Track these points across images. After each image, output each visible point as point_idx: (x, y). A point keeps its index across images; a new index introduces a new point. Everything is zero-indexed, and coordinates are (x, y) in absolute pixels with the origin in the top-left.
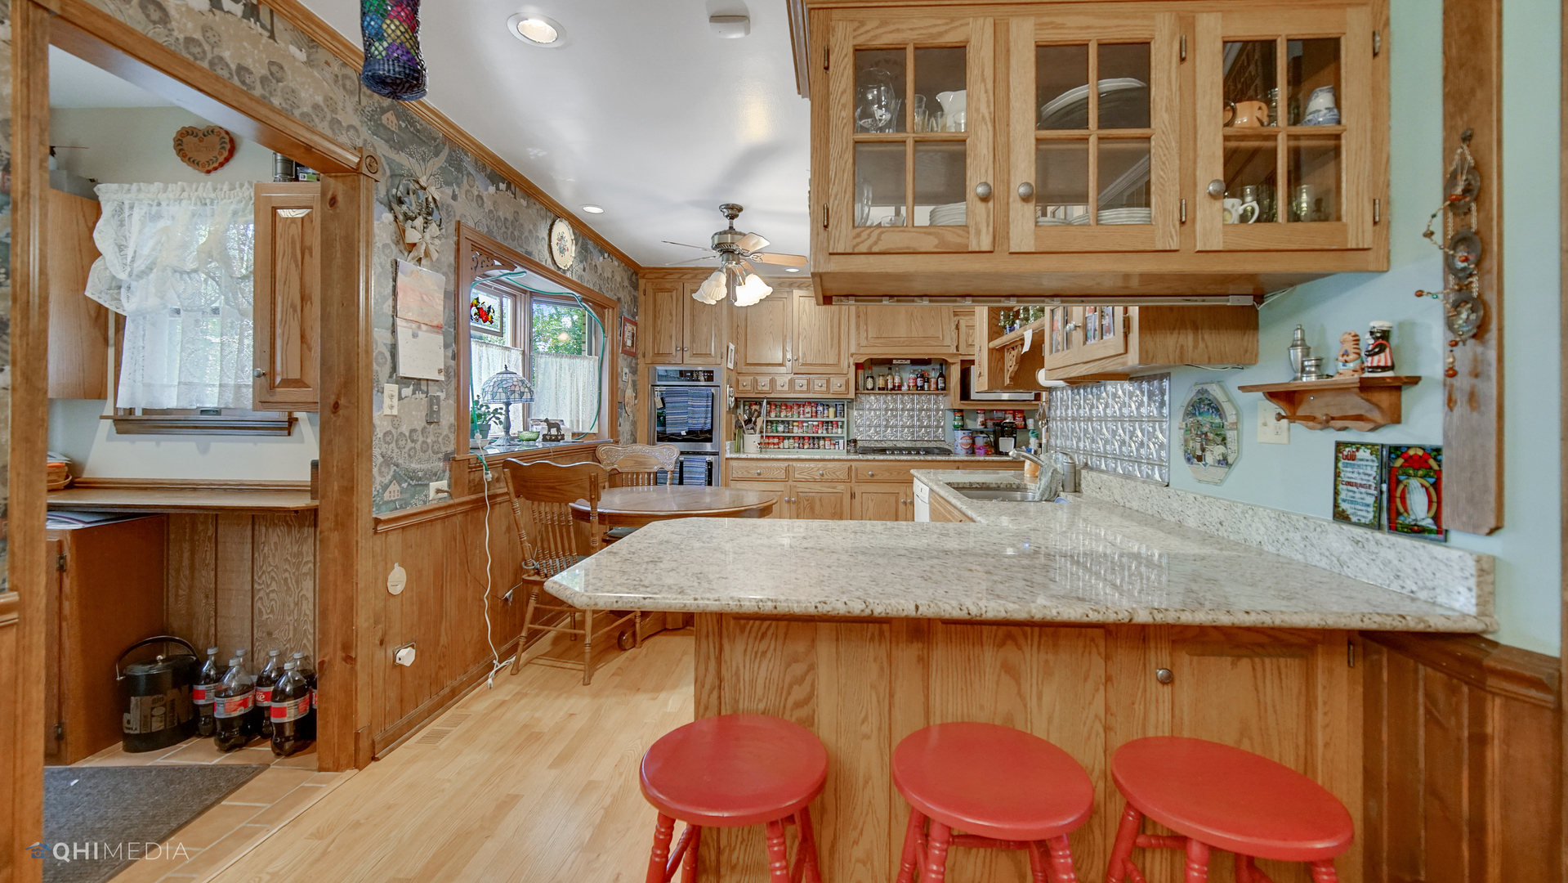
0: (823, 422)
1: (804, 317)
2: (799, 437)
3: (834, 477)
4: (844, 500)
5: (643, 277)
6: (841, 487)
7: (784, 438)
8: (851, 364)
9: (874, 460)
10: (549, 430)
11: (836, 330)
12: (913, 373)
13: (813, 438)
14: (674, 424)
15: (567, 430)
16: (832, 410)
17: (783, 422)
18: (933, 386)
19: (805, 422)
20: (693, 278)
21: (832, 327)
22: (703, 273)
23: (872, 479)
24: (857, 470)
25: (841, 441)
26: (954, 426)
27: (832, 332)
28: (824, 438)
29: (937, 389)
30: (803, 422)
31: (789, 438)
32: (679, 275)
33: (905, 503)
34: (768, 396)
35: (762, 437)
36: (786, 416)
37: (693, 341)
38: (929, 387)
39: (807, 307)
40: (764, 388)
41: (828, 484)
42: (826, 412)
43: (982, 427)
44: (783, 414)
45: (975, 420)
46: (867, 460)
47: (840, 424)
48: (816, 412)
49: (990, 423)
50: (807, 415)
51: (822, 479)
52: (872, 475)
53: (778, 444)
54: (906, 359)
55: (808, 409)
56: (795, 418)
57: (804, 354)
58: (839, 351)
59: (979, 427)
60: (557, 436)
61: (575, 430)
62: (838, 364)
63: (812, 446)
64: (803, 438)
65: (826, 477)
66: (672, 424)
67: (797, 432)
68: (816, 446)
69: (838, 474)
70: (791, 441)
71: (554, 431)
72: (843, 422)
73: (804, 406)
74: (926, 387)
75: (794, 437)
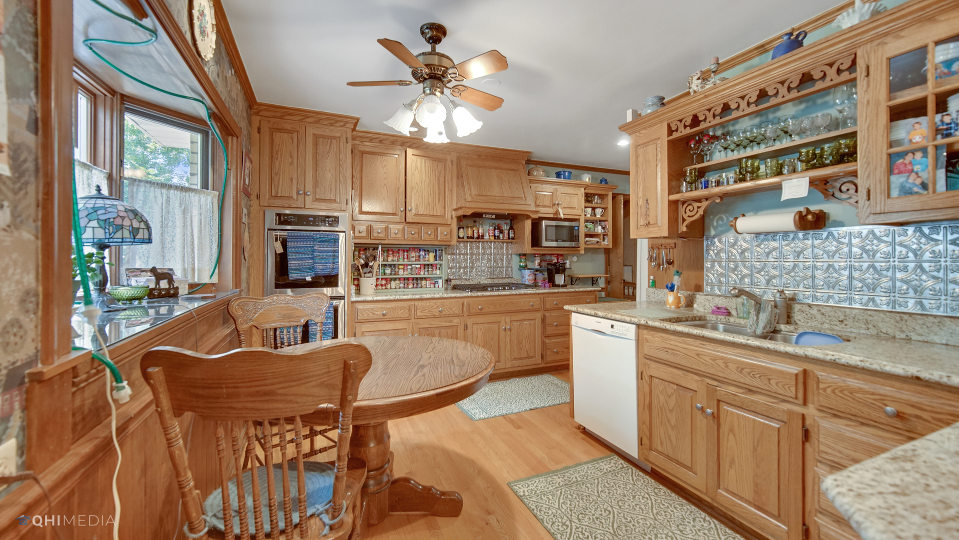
0: (425, 265)
1: (416, 173)
2: (404, 279)
3: (451, 312)
4: (459, 331)
5: (257, 114)
6: (456, 321)
7: (391, 279)
8: (454, 216)
9: (483, 296)
10: (158, 283)
11: (442, 187)
12: (492, 226)
13: (417, 279)
14: (299, 269)
15: (181, 281)
16: (432, 255)
17: (390, 266)
18: (506, 236)
19: (409, 265)
20: (315, 122)
21: (439, 184)
22: (328, 119)
23: (481, 313)
24: (468, 305)
25: (440, 281)
26: (521, 267)
27: (439, 188)
28: (425, 279)
29: (509, 238)
30: (408, 265)
31: (395, 279)
32: (301, 118)
33: (505, 330)
34: (383, 242)
35: (378, 279)
36: (393, 261)
37: (316, 185)
38: (503, 237)
39: (419, 164)
40: (380, 235)
41: (445, 319)
42: (427, 256)
43: (539, 267)
44: (390, 259)
45: (533, 262)
46: (477, 297)
47: (438, 266)
48: (419, 257)
49: (544, 264)
50: (413, 259)
51: (441, 316)
52: (481, 309)
53: (385, 285)
54: (492, 214)
55: (413, 254)
56: (401, 262)
57: (417, 206)
58: (445, 205)
59: (537, 267)
60: (168, 290)
61: (191, 281)
62: (443, 216)
63: (415, 285)
64: (408, 279)
65: (444, 313)
66: (296, 269)
67: (402, 273)
68: (420, 285)
69: (453, 309)
70: (398, 282)
71: (164, 284)
72: (441, 265)
73: (407, 251)
74: (501, 237)
75: (400, 279)
